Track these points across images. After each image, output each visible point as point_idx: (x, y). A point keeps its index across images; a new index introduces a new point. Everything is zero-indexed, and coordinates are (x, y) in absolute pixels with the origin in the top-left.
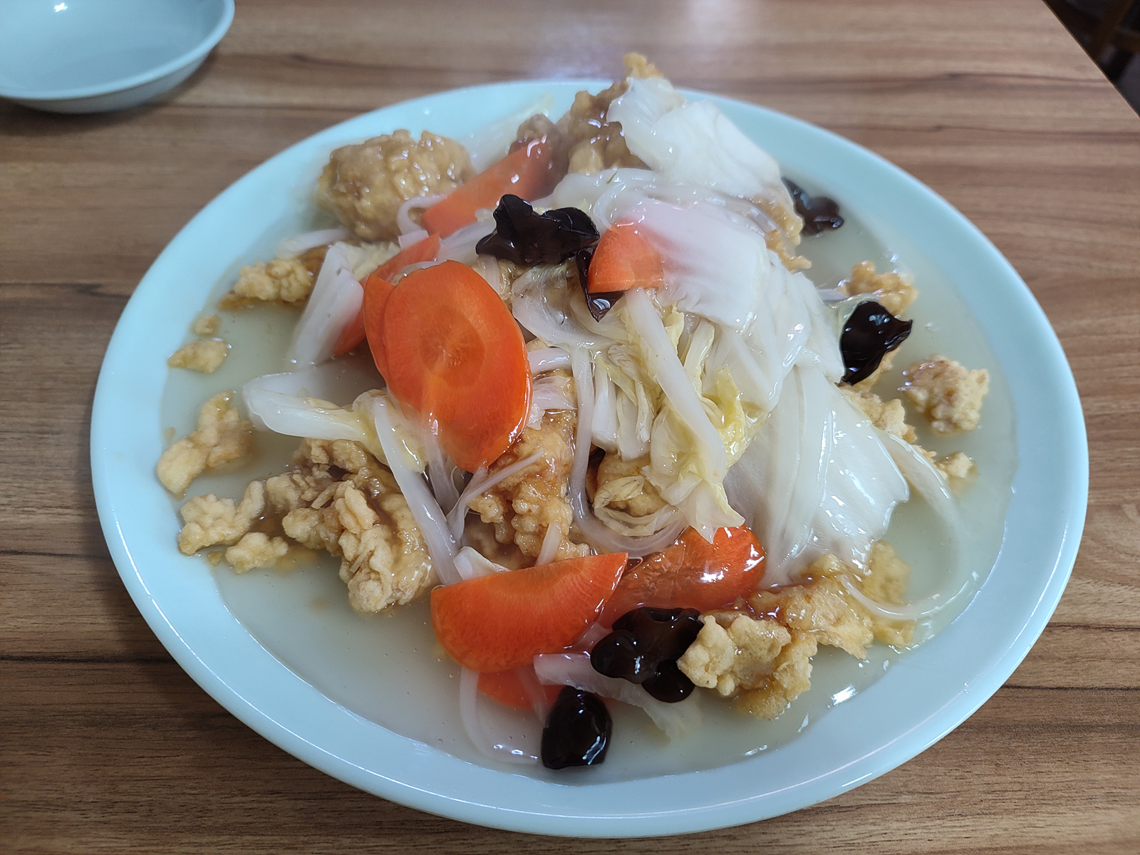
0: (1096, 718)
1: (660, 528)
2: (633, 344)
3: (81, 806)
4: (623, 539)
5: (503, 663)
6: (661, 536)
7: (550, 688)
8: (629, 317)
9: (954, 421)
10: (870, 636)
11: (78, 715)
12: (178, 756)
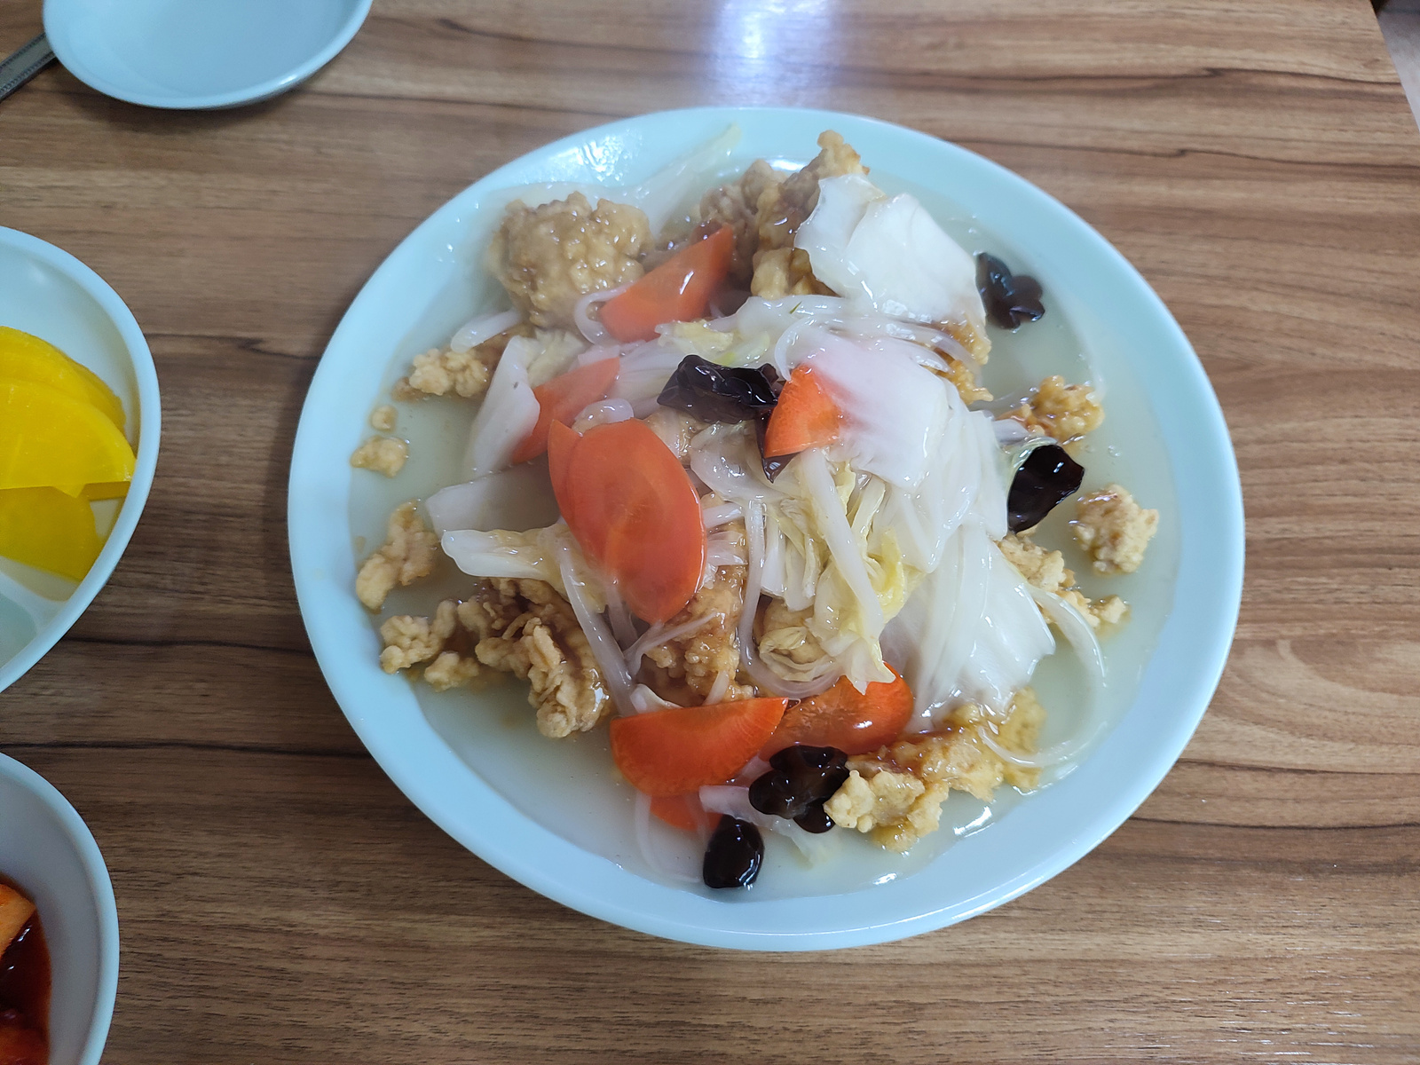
0: (1201, 851)
1: (818, 674)
2: (805, 500)
3: (310, 884)
4: (785, 683)
5: (672, 789)
6: (820, 682)
7: (713, 816)
8: (803, 473)
9: (1117, 563)
10: (999, 779)
11: (297, 803)
12: (389, 844)
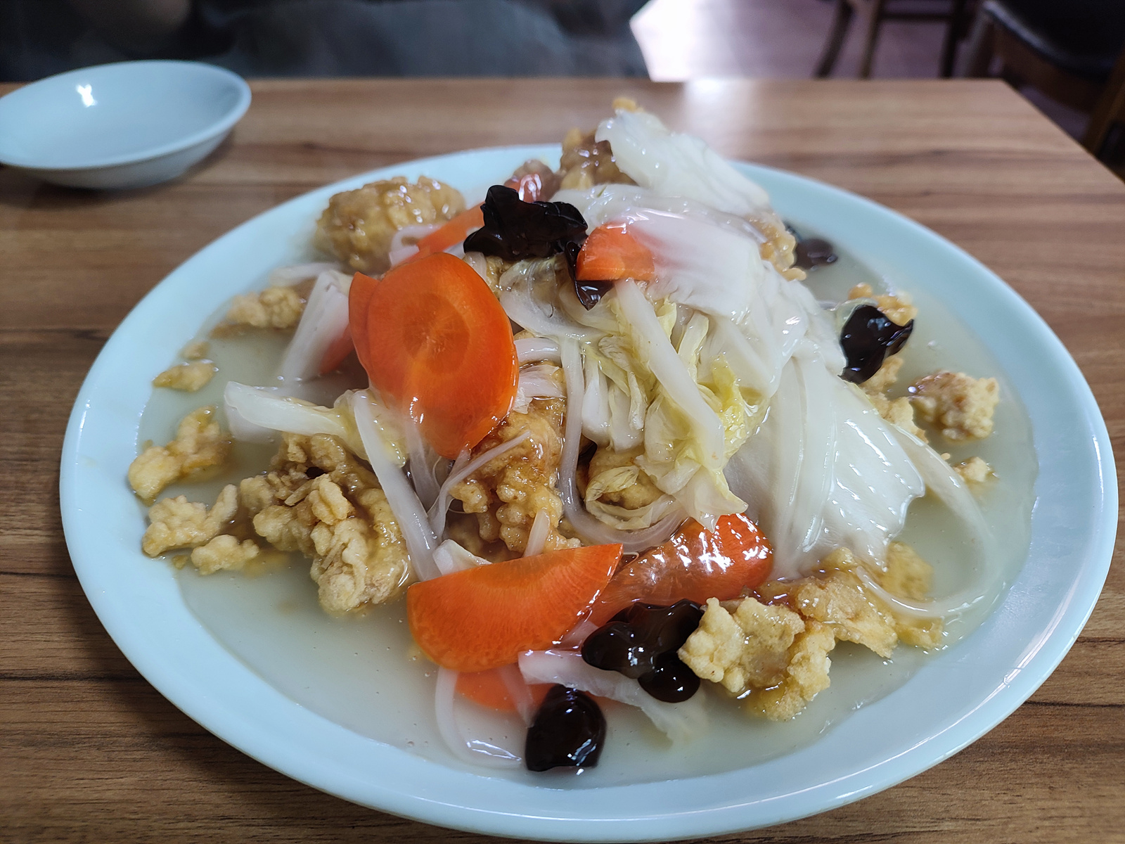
1: (656, 521)
2: (624, 335)
4: (618, 533)
5: (484, 661)
6: (658, 529)
7: (537, 687)
8: (620, 308)
9: (967, 428)
10: (894, 635)
11: (18, 734)
12: (122, 778)
